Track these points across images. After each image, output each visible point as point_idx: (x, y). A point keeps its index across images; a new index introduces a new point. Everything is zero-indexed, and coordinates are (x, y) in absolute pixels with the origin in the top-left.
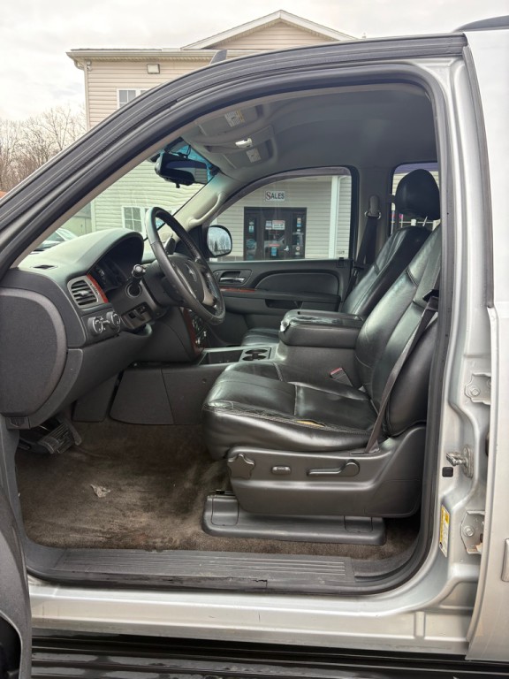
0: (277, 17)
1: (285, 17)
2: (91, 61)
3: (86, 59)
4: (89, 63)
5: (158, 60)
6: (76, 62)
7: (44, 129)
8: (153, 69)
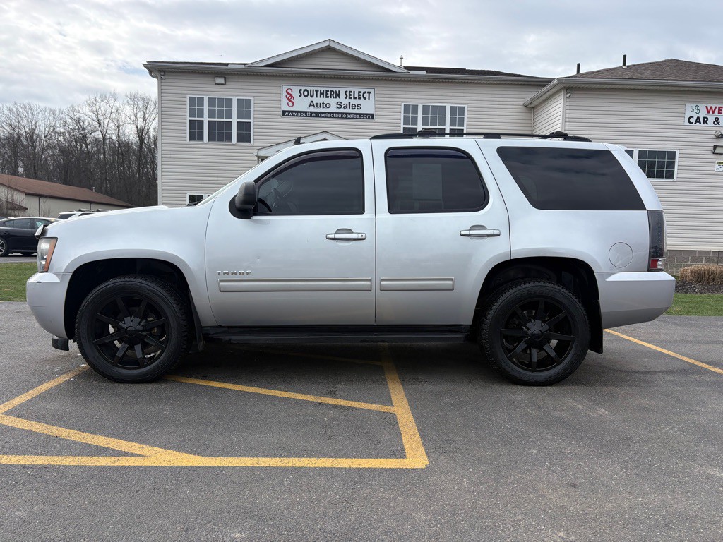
0: (327, 44)
1: (333, 45)
2: (164, 72)
3: (158, 70)
4: (163, 74)
5: (225, 74)
6: (151, 72)
7: (86, 117)
8: (221, 80)
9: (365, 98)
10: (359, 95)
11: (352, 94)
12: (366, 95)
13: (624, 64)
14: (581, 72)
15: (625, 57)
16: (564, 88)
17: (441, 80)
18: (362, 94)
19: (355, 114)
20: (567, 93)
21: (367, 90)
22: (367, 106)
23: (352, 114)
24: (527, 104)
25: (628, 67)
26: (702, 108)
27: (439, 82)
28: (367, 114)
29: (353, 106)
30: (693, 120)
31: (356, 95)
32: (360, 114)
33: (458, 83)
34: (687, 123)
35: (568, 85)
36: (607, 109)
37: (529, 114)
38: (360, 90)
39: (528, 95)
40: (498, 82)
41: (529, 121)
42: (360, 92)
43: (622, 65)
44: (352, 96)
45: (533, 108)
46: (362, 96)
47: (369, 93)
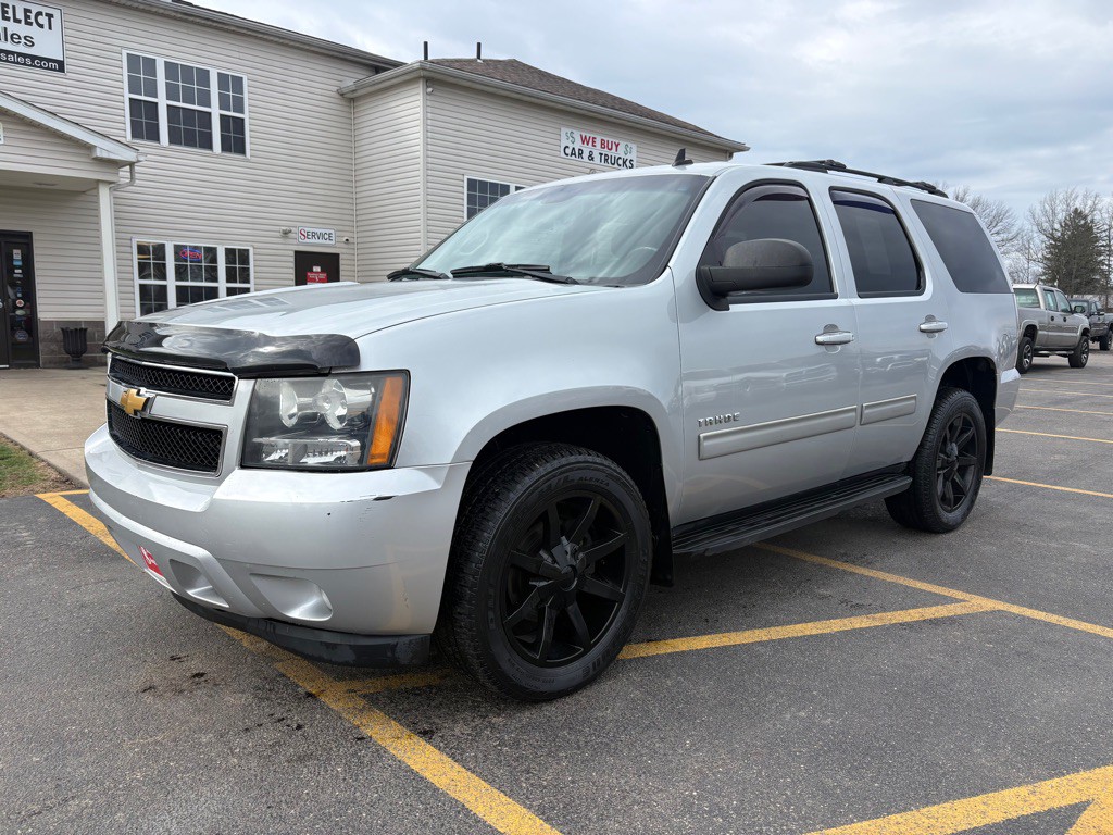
9: (41, 26)
10: (27, 17)
11: (10, 11)
12: (43, 20)
13: (479, 56)
14: (430, 58)
15: (479, 45)
16: (424, 77)
17: (198, 20)
18: (32, 16)
19: (19, 54)
20: (428, 87)
21: (45, 10)
22: (47, 43)
23: (13, 53)
24: (344, 91)
25: (483, 61)
26: (577, 135)
27: (193, 22)
28: (49, 60)
29: (14, 38)
30: (569, 151)
31: (20, 15)
32: (33, 58)
33: (228, 31)
34: (563, 155)
35: (432, 75)
36: (477, 120)
37: (347, 109)
38: (28, 6)
39: (350, 78)
40: (297, 45)
41: (348, 121)
42: (27, 11)
43: (475, 56)
44: (10, 15)
45: (352, 100)
46: (32, 20)
47: (50, 16)
